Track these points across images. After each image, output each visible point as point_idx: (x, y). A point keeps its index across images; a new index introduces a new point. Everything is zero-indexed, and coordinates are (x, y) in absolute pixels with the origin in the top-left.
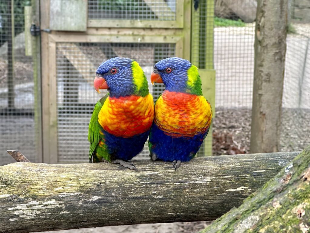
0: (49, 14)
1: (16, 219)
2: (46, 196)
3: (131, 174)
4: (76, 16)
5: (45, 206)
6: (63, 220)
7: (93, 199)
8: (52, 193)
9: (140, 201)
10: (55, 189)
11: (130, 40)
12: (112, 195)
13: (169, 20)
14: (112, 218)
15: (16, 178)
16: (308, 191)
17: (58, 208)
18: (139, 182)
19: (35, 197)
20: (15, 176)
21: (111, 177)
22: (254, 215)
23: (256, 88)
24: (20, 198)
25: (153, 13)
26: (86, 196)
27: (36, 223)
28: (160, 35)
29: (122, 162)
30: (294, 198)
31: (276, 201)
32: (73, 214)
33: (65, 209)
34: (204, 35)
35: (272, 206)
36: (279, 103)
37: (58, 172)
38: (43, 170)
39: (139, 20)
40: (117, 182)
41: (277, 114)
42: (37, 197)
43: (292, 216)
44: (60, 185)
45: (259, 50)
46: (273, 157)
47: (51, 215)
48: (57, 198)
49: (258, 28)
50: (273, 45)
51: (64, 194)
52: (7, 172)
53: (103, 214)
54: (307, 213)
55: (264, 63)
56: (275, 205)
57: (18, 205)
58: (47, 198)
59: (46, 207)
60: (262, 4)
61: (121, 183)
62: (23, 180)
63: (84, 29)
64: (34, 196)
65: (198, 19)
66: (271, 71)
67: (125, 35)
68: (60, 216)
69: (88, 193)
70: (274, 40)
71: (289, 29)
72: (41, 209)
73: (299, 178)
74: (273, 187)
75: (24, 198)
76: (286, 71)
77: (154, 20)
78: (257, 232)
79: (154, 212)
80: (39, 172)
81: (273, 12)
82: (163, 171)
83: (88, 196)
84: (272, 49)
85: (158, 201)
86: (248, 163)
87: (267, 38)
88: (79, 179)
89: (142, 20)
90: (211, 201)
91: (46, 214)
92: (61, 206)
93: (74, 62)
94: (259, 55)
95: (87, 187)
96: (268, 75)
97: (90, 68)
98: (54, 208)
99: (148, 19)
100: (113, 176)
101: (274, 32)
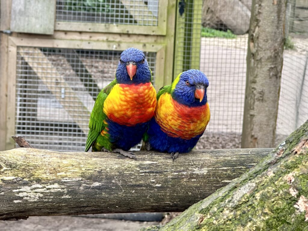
0: (10, 13)
1: (20, 201)
2: (49, 180)
3: (130, 162)
4: (41, 16)
5: (48, 189)
6: (64, 204)
7: (94, 185)
8: (55, 178)
9: (139, 189)
10: (58, 174)
11: (104, 47)
12: (112, 182)
13: (150, 26)
14: (111, 205)
15: (20, 162)
16: (297, 162)
17: (61, 192)
18: (138, 171)
19: (39, 181)
20: (19, 160)
21: (111, 165)
22: (251, 182)
23: (248, 107)
24: (24, 181)
25: (131, 17)
26: (88, 181)
27: (39, 205)
28: (138, 43)
29: (122, 152)
30: (286, 168)
31: (270, 171)
32: (74, 199)
33: (67, 193)
34: (189, 44)
35: (267, 175)
36: (273, 126)
37: (61, 158)
38: (46, 155)
39: (114, 24)
40: (117, 170)
41: (271, 139)
42: (41, 180)
43: (283, 183)
44: (62, 170)
45: (252, 64)
46: (268, 152)
47: (53, 198)
48: (60, 183)
49: (252, 39)
50: (268, 59)
51: (66, 179)
52: (12, 156)
53: (103, 200)
54: (296, 180)
55: (257, 80)
56: (269, 174)
57: (22, 187)
58: (50, 182)
60: (256, 12)
61: (121, 170)
62: (27, 164)
63: (51, 32)
64: (37, 179)
65: (183, 26)
66: (265, 88)
67: (98, 41)
68: (62, 200)
69: (90, 178)
70: (269, 54)
71: (287, 42)
72: (44, 192)
73: (290, 152)
74: (268, 161)
75: (29, 181)
76: (281, 90)
77: (132, 25)
78: (253, 196)
79: (152, 200)
80: (42, 157)
81: (269, 21)
82: (161, 161)
83: (90, 182)
84: (266, 63)
85: (156, 190)
86: (243, 156)
87: (261, 51)
88: (81, 166)
89: (118, 24)
90: (208, 191)
91: (48, 197)
92: (63, 190)
93: (37, 69)
94: (251, 70)
95: (88, 173)
96: (262, 93)
97: (56, 78)
98: (57, 192)
99: (126, 23)
100: (113, 164)
101: (270, 44)
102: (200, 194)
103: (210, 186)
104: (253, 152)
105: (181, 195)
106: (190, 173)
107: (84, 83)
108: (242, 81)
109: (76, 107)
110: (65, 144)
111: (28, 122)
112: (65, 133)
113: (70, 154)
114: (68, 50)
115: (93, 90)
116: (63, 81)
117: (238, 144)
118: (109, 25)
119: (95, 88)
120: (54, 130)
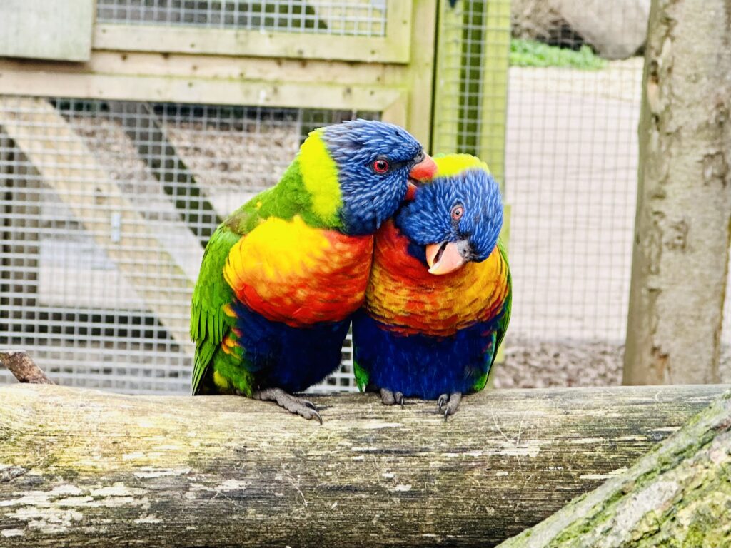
1: (20, 533)
2: (99, 474)
3: (326, 425)
4: (55, 9)
5: (96, 499)
6: (141, 541)
7: (224, 488)
8: (117, 467)
9: (349, 497)
10: (125, 457)
12: (276, 478)
13: (365, 35)
14: (271, 542)
15: (20, 425)
17: (132, 508)
18: (348, 448)
19: (71, 476)
20: (17, 417)
21: (273, 431)
22: (666, 479)
24: (31, 476)
25: (310, 10)
26: (207, 477)
27: (71, 544)
28: (331, 84)
29: (282, 399)
31: (718, 448)
32: (170, 526)
33: (149, 510)
34: (476, 88)
35: (709, 459)
37: (133, 412)
38: (92, 404)
39: (263, 31)
40: (290, 445)
41: (707, 357)
42: (77, 474)
44: (136, 445)
46: (708, 395)
47: (110, 524)
48: (130, 481)
49: (653, 74)
50: (700, 130)
51: (148, 472)
53: (248, 530)
55: (668, 189)
56: (716, 458)
57: (26, 493)
58: (102, 478)
59: (99, 502)
61: (300, 447)
62: (40, 429)
63: (81, 55)
64: (67, 471)
65: (457, 36)
66: (689, 213)
67: (215, 78)
68: (135, 528)
69: (212, 469)
70: (702, 115)
72: (87, 507)
74: (712, 420)
75: (44, 475)
77: (312, 33)
78: (671, 517)
79: (385, 529)
80: (81, 410)
81: (702, 23)
82: (411, 420)
83: (212, 478)
84: (693, 142)
85: (396, 500)
86: (639, 407)
87: (679, 107)
88: (189, 434)
89: (272, 31)
90: (540, 503)
91: (98, 521)
92: (138, 502)
93: (43, 160)
94: (651, 161)
95: (209, 455)
96: (681, 226)
97: (96, 183)
98: (121, 507)
99: (296, 29)
100: (278, 429)
101: (705, 88)
102: (518, 512)
103: (546, 490)
104: (668, 396)
105: (465, 514)
106: (490, 454)
107: (175, 197)
108: (626, 193)
109: (154, 266)
110: (122, 372)
111: (17, 308)
112: (123, 339)
113: (157, 402)
114: (129, 106)
115: (200, 219)
116: (116, 193)
117: (616, 372)
118: (247, 35)
119: (207, 213)
120: (89, 331)
